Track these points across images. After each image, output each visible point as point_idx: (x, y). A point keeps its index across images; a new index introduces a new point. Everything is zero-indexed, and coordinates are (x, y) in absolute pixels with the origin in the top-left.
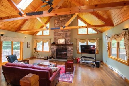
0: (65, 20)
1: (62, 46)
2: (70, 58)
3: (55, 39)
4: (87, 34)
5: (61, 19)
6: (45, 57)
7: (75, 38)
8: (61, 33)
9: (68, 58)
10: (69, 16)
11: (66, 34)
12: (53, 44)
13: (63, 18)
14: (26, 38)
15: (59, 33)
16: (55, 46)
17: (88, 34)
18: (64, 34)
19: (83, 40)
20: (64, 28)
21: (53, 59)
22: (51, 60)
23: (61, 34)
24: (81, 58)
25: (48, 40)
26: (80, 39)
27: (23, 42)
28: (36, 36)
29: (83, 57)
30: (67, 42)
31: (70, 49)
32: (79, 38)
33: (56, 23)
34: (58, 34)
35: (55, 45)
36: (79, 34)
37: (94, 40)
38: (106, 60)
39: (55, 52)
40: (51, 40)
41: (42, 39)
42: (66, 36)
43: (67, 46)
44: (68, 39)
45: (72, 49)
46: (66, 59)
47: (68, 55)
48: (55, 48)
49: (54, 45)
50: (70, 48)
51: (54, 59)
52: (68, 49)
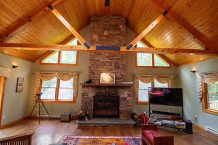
0: (115, 37)
1: (107, 89)
2: (125, 114)
3: (92, 73)
4: (153, 67)
5: (106, 33)
6: (65, 115)
7: (131, 74)
8: (106, 62)
9: (121, 115)
10: (122, 30)
11: (117, 63)
12: (87, 84)
13: (110, 32)
14: (14, 67)
15: (103, 62)
16: (91, 89)
17: (155, 67)
18: (113, 64)
19: (147, 78)
20: (128, 49)
21: (86, 119)
22: (82, 122)
23: (107, 64)
24: (150, 113)
25: (72, 75)
26: (141, 75)
27: (5, 78)
28: (41, 63)
29: (154, 112)
30: (118, 81)
31: (126, 95)
32: (139, 74)
33: (96, 40)
34: (99, 63)
35: (92, 86)
36: (138, 65)
37: (166, 78)
38: (196, 117)
39: (92, 103)
40: (78, 75)
41: (56, 73)
42: (117, 67)
43: (120, 89)
44: (122, 75)
45: (130, 96)
46: (117, 117)
47: (122, 108)
48: (91, 93)
49: (90, 86)
50: (124, 94)
51: (89, 119)
52: (121, 96)
